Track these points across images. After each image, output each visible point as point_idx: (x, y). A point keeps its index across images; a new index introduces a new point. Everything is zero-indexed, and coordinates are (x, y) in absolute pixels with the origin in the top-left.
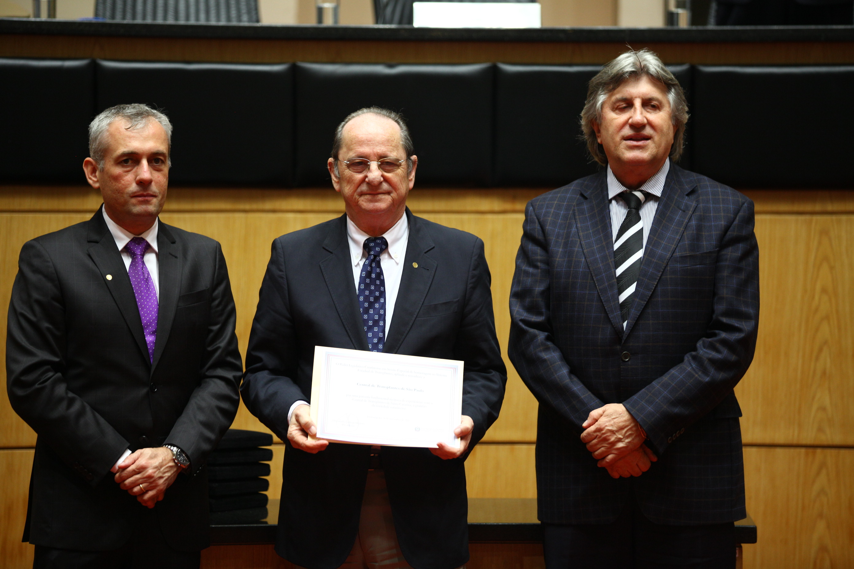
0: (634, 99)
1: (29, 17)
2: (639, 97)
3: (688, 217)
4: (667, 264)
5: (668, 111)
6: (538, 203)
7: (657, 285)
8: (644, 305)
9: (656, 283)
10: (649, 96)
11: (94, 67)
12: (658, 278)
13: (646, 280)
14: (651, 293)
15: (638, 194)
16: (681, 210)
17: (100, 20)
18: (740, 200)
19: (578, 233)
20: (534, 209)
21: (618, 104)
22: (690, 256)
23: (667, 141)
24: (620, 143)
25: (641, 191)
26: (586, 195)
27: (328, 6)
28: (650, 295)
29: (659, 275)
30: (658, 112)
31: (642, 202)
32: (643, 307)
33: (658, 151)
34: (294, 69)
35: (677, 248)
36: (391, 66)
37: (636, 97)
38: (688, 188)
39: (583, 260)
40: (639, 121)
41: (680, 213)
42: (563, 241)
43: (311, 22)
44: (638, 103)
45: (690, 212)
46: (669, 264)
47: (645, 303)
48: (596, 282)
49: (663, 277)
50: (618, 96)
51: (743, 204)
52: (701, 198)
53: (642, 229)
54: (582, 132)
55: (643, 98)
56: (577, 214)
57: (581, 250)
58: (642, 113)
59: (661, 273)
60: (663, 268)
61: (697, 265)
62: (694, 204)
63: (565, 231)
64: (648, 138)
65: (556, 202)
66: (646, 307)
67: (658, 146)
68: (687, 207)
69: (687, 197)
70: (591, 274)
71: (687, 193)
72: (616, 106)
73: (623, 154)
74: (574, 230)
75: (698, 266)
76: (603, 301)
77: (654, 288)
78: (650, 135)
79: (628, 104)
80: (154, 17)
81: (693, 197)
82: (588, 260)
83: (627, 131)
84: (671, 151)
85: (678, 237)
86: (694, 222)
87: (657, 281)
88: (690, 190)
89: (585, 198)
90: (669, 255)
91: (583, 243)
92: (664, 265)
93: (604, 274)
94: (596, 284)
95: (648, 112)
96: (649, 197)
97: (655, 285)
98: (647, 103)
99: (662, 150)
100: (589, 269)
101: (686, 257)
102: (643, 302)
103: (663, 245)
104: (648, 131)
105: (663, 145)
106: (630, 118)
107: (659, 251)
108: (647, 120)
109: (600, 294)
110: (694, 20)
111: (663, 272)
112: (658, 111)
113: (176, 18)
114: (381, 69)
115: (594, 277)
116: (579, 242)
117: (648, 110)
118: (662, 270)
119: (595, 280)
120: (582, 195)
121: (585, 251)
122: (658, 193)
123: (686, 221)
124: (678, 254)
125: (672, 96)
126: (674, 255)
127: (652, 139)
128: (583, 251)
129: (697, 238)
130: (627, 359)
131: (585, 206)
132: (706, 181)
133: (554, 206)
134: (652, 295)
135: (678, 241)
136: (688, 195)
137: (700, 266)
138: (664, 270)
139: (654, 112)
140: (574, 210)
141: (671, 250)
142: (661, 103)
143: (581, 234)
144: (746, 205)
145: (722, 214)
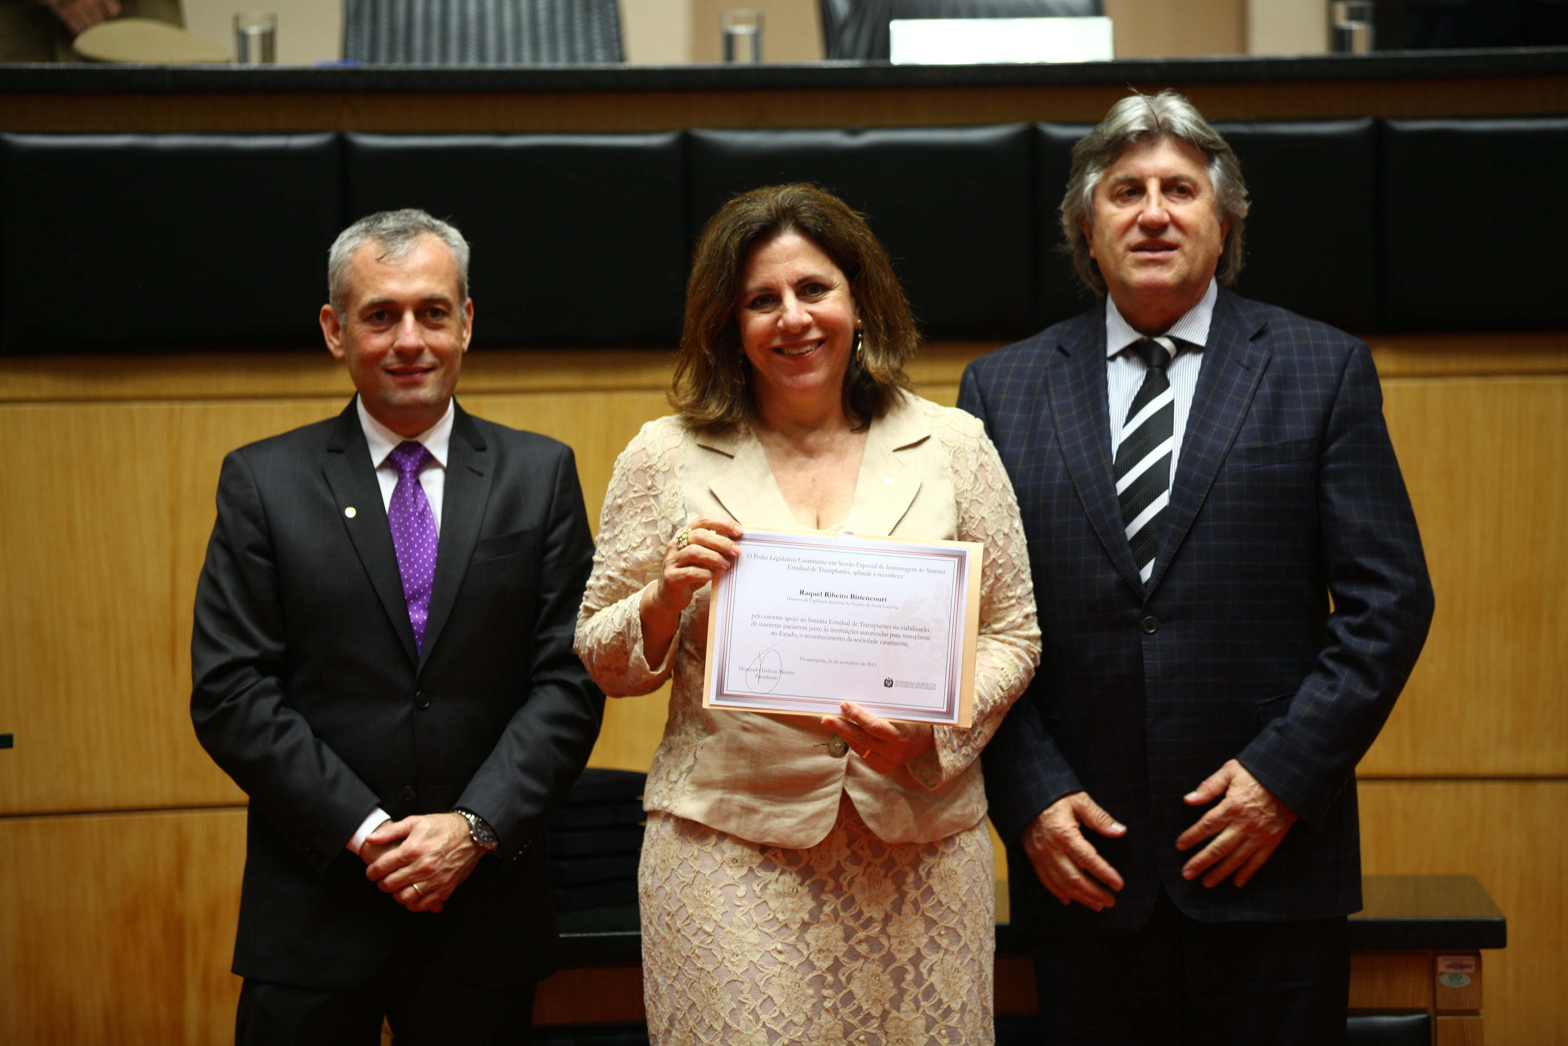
0: (1146, 180)
1: (228, 62)
2: (1156, 176)
3: (1255, 379)
4: (1224, 462)
5: (1208, 199)
6: (984, 367)
7: (1206, 499)
8: (1184, 535)
9: (1205, 496)
10: (1173, 174)
11: (342, 146)
12: (1209, 487)
13: (1188, 490)
14: (1196, 513)
15: (1166, 343)
16: (1242, 365)
17: (351, 65)
18: (1346, 344)
19: (1052, 417)
20: (977, 378)
21: (1118, 188)
22: (1264, 448)
23: (1208, 251)
24: (1124, 257)
25: (1171, 338)
26: (1068, 348)
27: (742, 30)
28: (1194, 517)
29: (1211, 482)
30: (1191, 201)
31: (1172, 355)
32: (1182, 539)
33: (1191, 269)
34: (687, 143)
35: (1240, 435)
36: (854, 132)
37: (1150, 176)
38: (1252, 328)
39: (1061, 463)
40: (1154, 218)
41: (1241, 372)
42: (1028, 433)
43: (714, 59)
44: (1153, 187)
45: (1259, 371)
46: (1227, 461)
47: (1186, 530)
48: (1083, 501)
49: (1217, 484)
50: (1119, 174)
51: (1351, 350)
52: (1276, 344)
53: (1172, 403)
54: (1064, 237)
55: (1163, 176)
56: (1051, 383)
57: (1056, 447)
58: (1160, 204)
59: (1213, 478)
60: (1217, 468)
61: (1275, 464)
62: (1264, 356)
63: (1031, 416)
64: (1172, 247)
65: (1014, 364)
66: (1187, 537)
67: (1191, 261)
68: (1253, 362)
69: (1251, 344)
70: (1074, 487)
71: (1251, 336)
72: (1115, 192)
73: (1130, 274)
74: (1045, 412)
75: (1277, 466)
76: (1098, 533)
77: (1200, 504)
78: (1176, 243)
79: (1136, 189)
80: (444, 55)
81: (1260, 343)
82: (1069, 464)
83: (1136, 236)
84: (1220, 265)
85: (1240, 415)
86: (1266, 390)
87: (1206, 491)
88: (1255, 331)
89: (1067, 354)
90: (1226, 446)
91: (1061, 434)
92: (1219, 464)
93: (1095, 486)
94: (1084, 505)
95: (1172, 201)
96: (1184, 347)
97: (1202, 500)
98: (1173, 187)
99: (1198, 266)
100: (1071, 479)
101: (1256, 449)
102: (1181, 530)
103: (1215, 429)
104: (1172, 235)
105: (1200, 257)
106: (1141, 212)
107: (1209, 440)
108: (1171, 216)
109: (1092, 521)
110: (1379, 41)
111: (1216, 476)
112: (1189, 199)
113: (482, 56)
114: (836, 138)
115: (1079, 493)
116: (1053, 434)
117: (1173, 198)
118: (1215, 473)
119: (1081, 496)
120: (1061, 349)
121: (1064, 448)
122: (1201, 340)
123: (1253, 385)
124: (1241, 444)
125: (1215, 173)
126: (1235, 446)
127: (1180, 249)
128: (1060, 449)
129: (1273, 417)
130: (1152, 629)
131: (1066, 369)
132: (1282, 314)
133: (1011, 372)
134: (1197, 516)
135: (1241, 422)
136: (1253, 339)
137: (1281, 466)
138: (1219, 472)
139: (1184, 201)
140: (1046, 377)
141: (1230, 437)
142: (1195, 185)
143: (1057, 419)
144: (1356, 351)
145: (1316, 375)
